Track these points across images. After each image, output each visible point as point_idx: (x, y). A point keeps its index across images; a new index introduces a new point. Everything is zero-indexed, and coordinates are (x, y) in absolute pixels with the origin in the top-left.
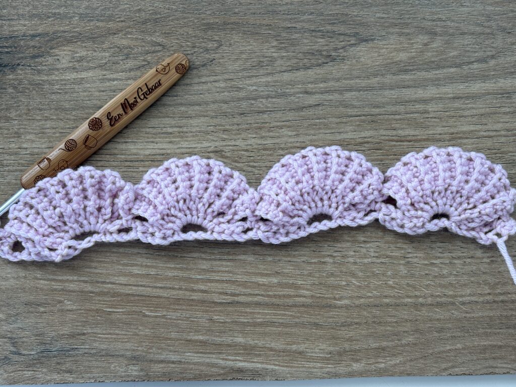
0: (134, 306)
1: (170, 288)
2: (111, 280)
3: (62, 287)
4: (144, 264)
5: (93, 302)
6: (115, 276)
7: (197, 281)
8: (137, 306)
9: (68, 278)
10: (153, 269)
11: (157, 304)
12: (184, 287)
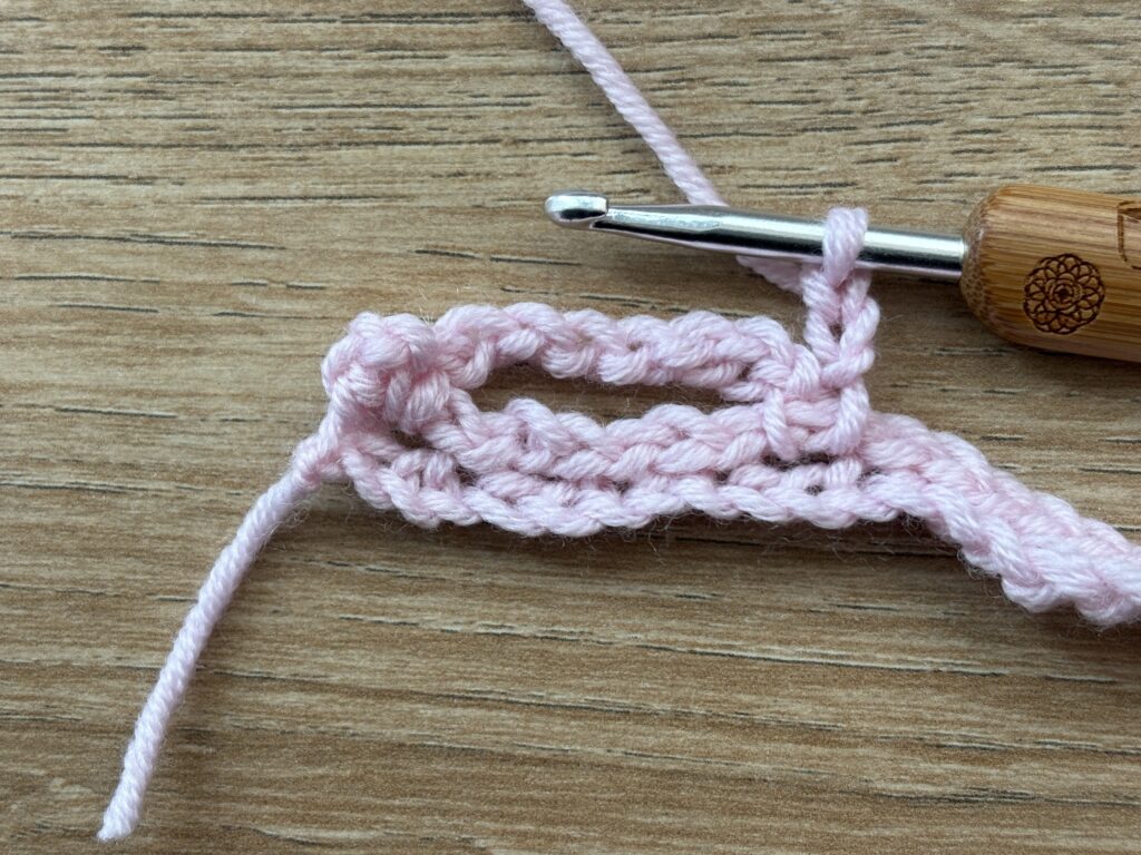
0: (429, 810)
1: (625, 714)
2: (300, 669)
3: (38, 706)
4: (478, 580)
5: (205, 787)
6: (323, 645)
7: (774, 675)
8: (444, 813)
9: (69, 654)
10: (528, 610)
11: (553, 803)
12: (698, 710)
